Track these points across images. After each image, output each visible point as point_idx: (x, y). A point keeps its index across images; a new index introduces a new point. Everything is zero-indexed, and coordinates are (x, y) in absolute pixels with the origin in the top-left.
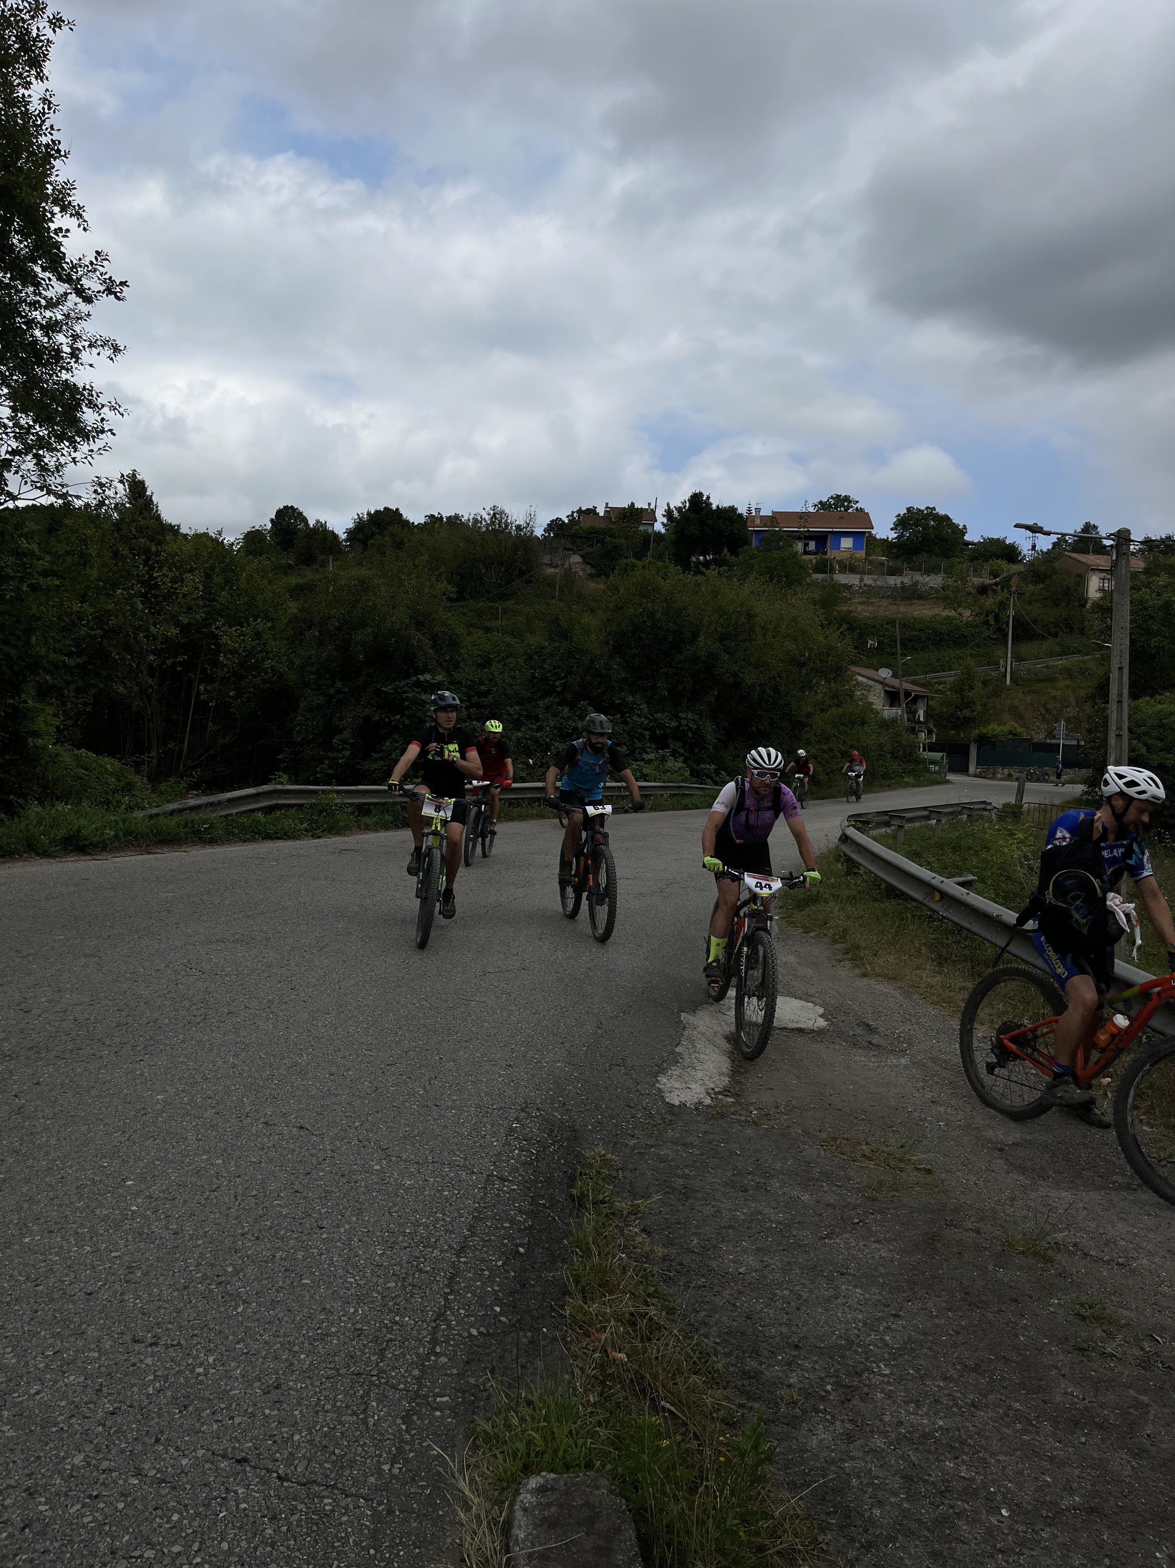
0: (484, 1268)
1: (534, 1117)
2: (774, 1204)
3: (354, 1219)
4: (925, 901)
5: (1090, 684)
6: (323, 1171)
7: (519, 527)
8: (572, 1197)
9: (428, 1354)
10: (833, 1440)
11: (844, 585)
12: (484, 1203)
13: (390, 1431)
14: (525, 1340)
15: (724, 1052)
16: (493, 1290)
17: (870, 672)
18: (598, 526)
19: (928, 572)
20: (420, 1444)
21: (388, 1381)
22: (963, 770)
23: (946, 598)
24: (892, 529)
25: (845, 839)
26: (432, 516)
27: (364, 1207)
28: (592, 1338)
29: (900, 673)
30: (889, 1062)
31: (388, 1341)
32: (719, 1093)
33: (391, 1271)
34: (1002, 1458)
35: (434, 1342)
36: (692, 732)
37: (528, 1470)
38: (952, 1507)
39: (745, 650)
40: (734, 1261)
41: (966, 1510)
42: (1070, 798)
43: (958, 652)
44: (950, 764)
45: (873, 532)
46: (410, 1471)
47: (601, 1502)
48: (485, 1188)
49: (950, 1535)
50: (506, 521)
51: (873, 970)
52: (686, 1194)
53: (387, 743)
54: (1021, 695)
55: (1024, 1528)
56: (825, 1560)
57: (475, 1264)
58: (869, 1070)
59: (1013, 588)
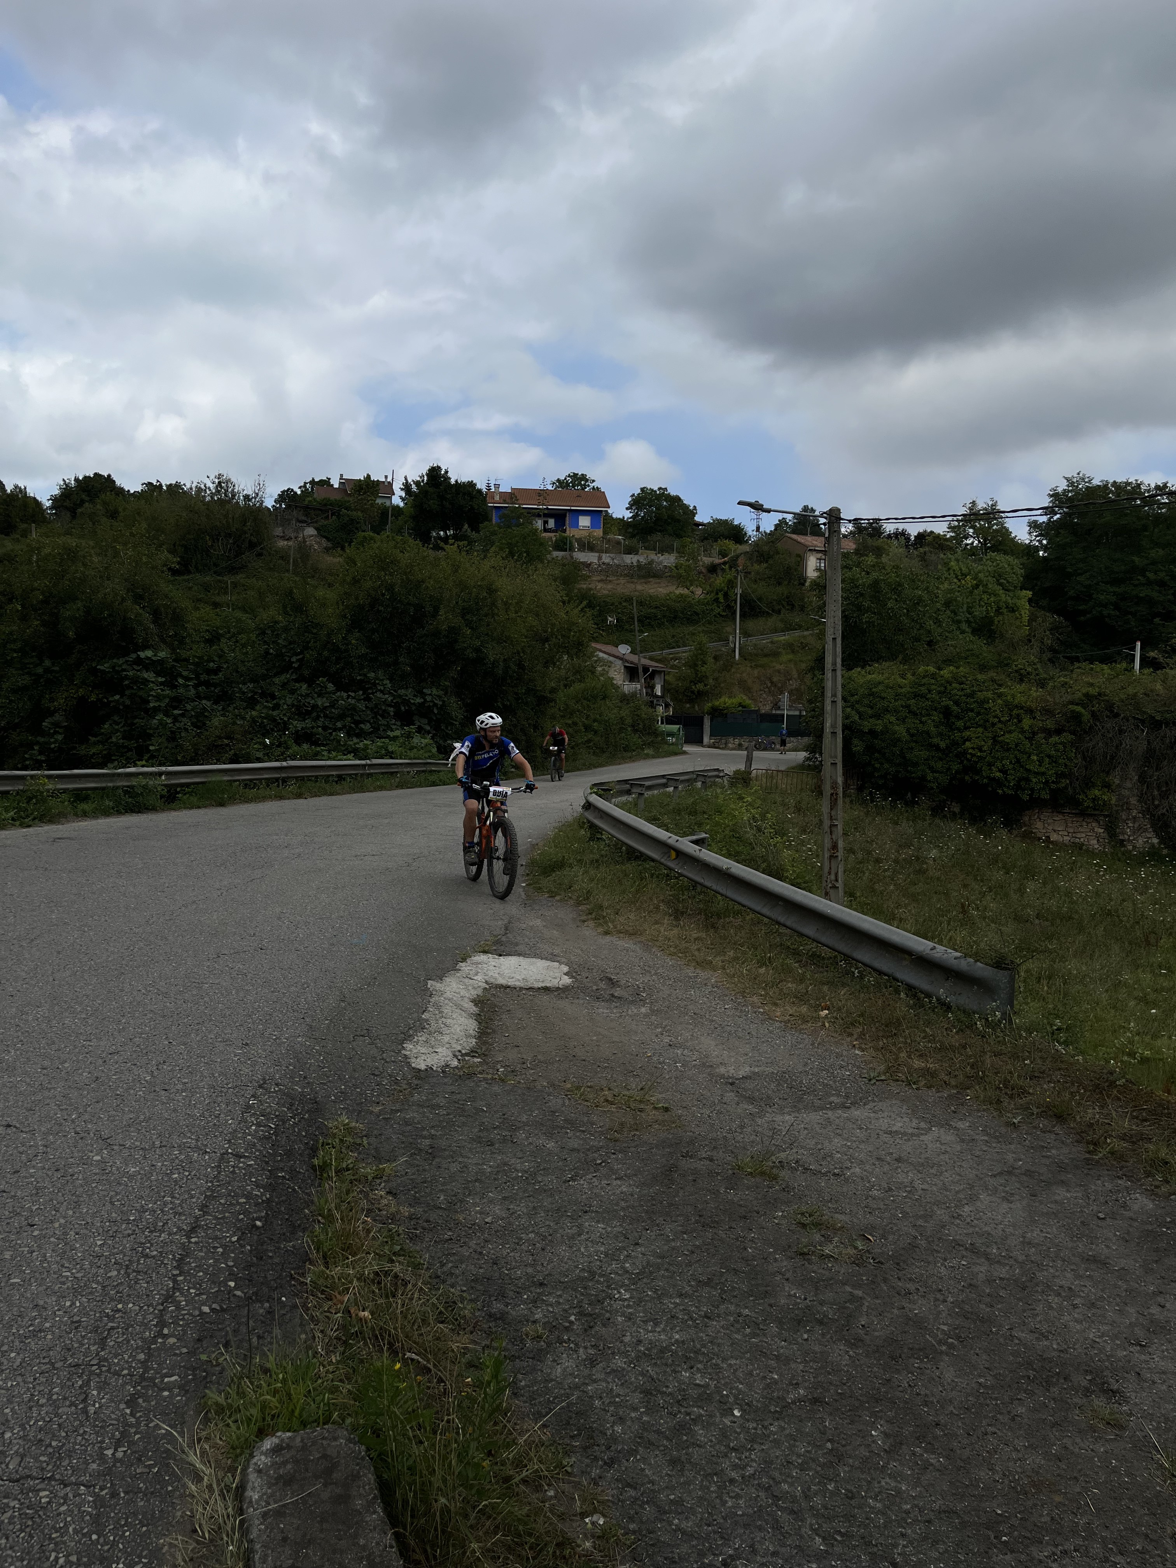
0: (217, 1245)
1: (273, 1092)
2: (519, 1154)
3: (70, 1212)
4: (662, 860)
5: (810, 657)
6: (34, 1167)
7: (247, 497)
8: (313, 1167)
9: (155, 1337)
10: (577, 1366)
11: (583, 563)
12: (218, 1181)
13: (113, 1416)
14: (261, 1311)
15: (471, 1015)
16: (227, 1266)
17: (610, 649)
18: (332, 498)
19: (662, 551)
20: (147, 1425)
21: (110, 1369)
22: (698, 741)
23: (679, 576)
24: (627, 509)
25: (588, 806)
26: (150, 484)
27: (82, 1199)
28: (335, 1301)
29: (639, 649)
30: (630, 1012)
31: (109, 1330)
32: (466, 1054)
33: (113, 1261)
34: (733, 1362)
35: (162, 1324)
36: (438, 709)
37: (262, 1434)
38: (688, 1414)
39: (488, 625)
40: (481, 1213)
41: (702, 1416)
42: (794, 764)
43: (691, 629)
44: (686, 735)
45: (610, 511)
46: (135, 1452)
47: (339, 1452)
48: (219, 1167)
49: (687, 1441)
50: (233, 490)
51: (615, 927)
52: (432, 1153)
53: (106, 726)
54: (748, 669)
55: (755, 1425)
56: (569, 1482)
57: (209, 1244)
58: (612, 1020)
59: (740, 568)
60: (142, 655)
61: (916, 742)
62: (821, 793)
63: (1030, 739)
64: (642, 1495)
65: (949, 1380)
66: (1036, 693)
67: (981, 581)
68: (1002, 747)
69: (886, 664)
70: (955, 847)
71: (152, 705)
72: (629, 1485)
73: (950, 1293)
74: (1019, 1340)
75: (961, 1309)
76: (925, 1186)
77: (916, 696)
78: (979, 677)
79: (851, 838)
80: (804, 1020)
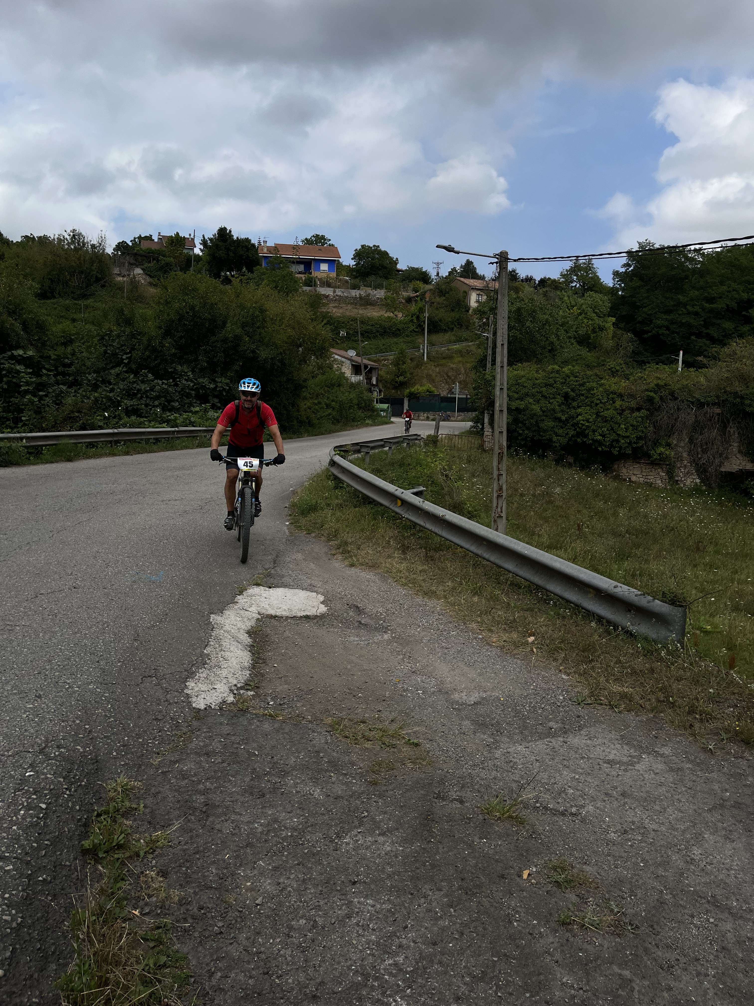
1: (53, 758)
2: (288, 807)
4: (391, 507)
5: (473, 360)
7: (93, 246)
11: (324, 295)
15: (246, 647)
17: (342, 352)
18: (153, 249)
19: (376, 288)
23: (387, 305)
24: (352, 259)
25: (333, 463)
26: (27, 236)
29: (361, 353)
30: (375, 640)
32: (241, 688)
36: (226, 392)
39: (260, 335)
40: (251, 890)
42: (464, 431)
43: (395, 340)
44: (392, 411)
45: (341, 260)
50: (83, 241)
51: (358, 560)
52: (207, 812)
54: (433, 367)
58: (361, 648)
59: (427, 300)
60: (15, 353)
61: (546, 416)
63: (620, 414)
66: (624, 383)
67: (584, 310)
68: (602, 419)
69: (525, 364)
70: (572, 486)
71: (23, 388)
77: (546, 385)
78: (588, 372)
80: (516, 645)
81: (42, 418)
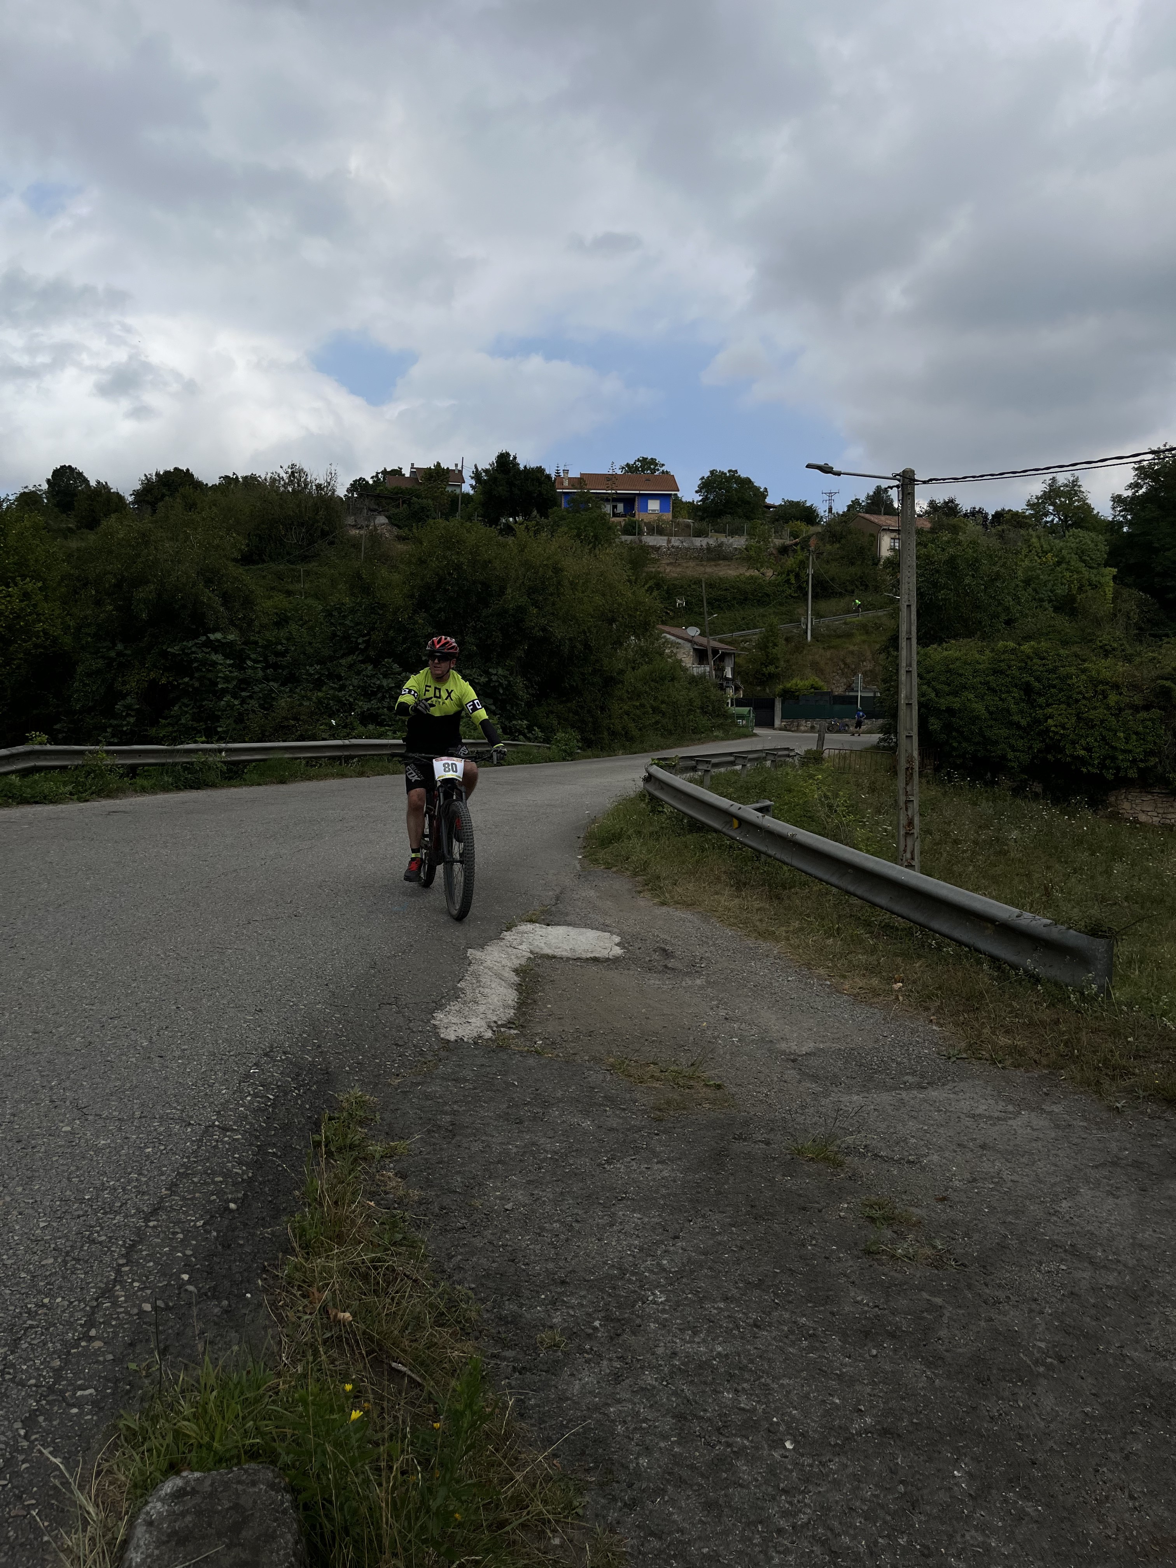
0: (178, 1230)
1: (279, 1061)
2: (550, 1134)
3: (20, 1189)
4: (724, 830)
5: (884, 638)
7: (319, 486)
9: (79, 1339)
10: (598, 1382)
11: (653, 547)
12: (195, 1157)
14: (216, 1310)
15: (511, 985)
16: (184, 1255)
17: (678, 631)
18: (403, 487)
19: (732, 533)
21: (15, 1377)
22: (769, 723)
23: (749, 559)
24: (697, 492)
25: (650, 778)
26: (227, 477)
27: (37, 1174)
28: (311, 1298)
29: (707, 631)
30: (684, 983)
31: (26, 1329)
32: (503, 1026)
33: (53, 1246)
34: (786, 1381)
35: (91, 1323)
36: (503, 688)
37: (173, 1469)
38: (729, 1445)
39: (554, 604)
40: (501, 1198)
41: (746, 1447)
42: (868, 745)
43: (762, 610)
44: (756, 718)
45: (679, 494)
47: (255, 1502)
48: (201, 1140)
49: (726, 1479)
50: (305, 479)
51: (672, 897)
52: (453, 1130)
53: (175, 708)
54: (821, 651)
55: (810, 1461)
56: (580, 1528)
57: (168, 1227)
58: (663, 992)
59: (812, 548)
60: (212, 637)
61: (995, 720)
62: (895, 773)
63: (1116, 716)
64: (668, 1546)
65: (1049, 1408)
66: (1122, 667)
67: (1063, 558)
68: (1087, 724)
69: (963, 641)
70: (1038, 827)
71: (220, 686)
72: (652, 1534)
73: (1048, 1302)
74: (1132, 1360)
75: (1062, 1322)
76: (1015, 1177)
77: (995, 672)
78: (1062, 651)
79: (928, 818)
80: (875, 993)
81: (244, 728)
